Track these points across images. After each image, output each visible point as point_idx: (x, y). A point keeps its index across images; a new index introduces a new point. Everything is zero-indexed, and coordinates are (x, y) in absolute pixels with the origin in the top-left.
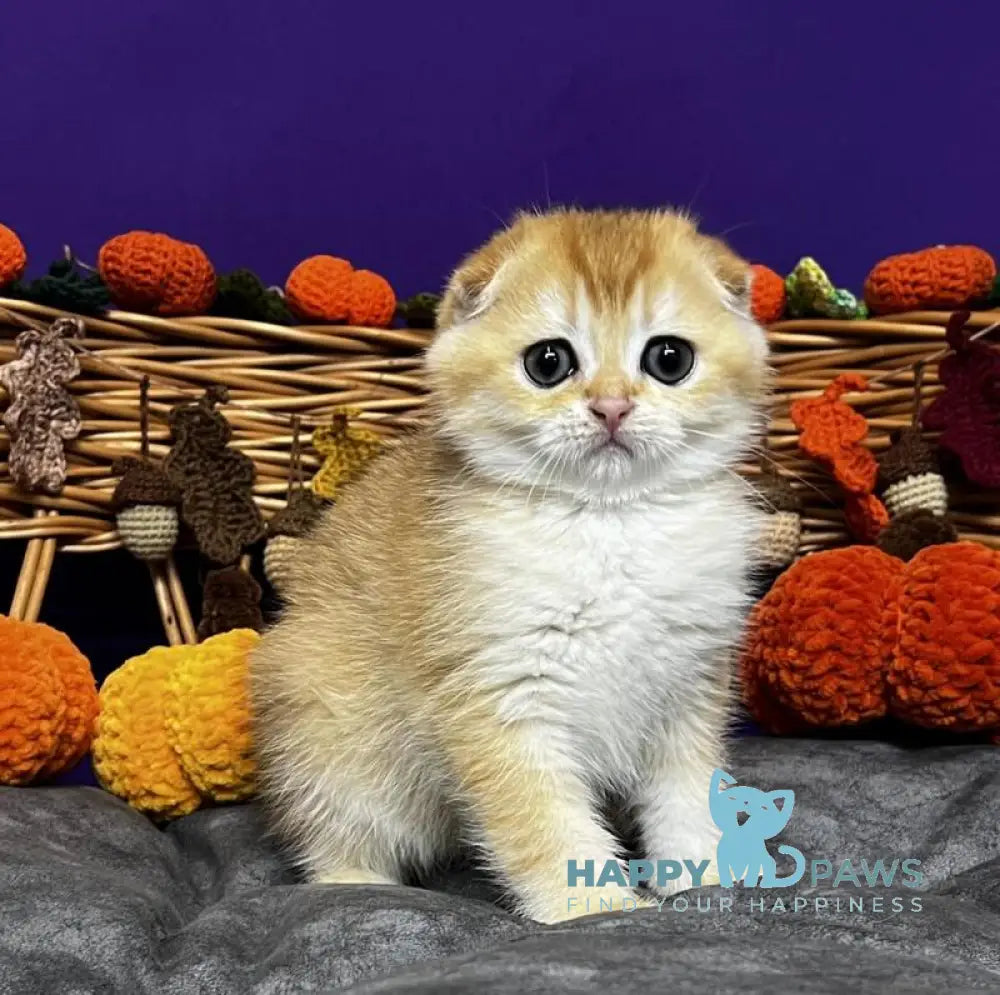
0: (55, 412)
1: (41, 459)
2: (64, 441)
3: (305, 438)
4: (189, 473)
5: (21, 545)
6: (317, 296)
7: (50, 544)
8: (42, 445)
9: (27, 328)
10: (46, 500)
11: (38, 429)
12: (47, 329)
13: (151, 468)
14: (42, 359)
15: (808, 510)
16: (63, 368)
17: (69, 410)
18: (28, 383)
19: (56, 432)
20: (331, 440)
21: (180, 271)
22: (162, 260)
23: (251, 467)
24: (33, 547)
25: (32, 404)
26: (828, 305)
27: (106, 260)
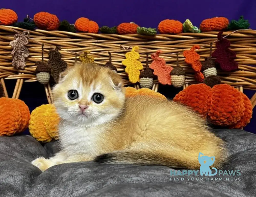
0: (23, 52)
1: (20, 62)
2: (25, 58)
3: (78, 57)
4: (52, 65)
5: (16, 80)
6: (81, 26)
7: (22, 80)
8: (20, 59)
9: (17, 33)
10: (21, 71)
11: (19, 55)
12: (21, 33)
13: (44, 64)
14: (20, 40)
15: (186, 74)
16: (25, 42)
17: (26, 51)
18: (17, 45)
19: (23, 56)
20: (83, 57)
21: (51, 21)
22: (47, 18)
23: (66, 64)
24: (18, 81)
25: (18, 50)
26: (192, 30)
27: (35, 18)
